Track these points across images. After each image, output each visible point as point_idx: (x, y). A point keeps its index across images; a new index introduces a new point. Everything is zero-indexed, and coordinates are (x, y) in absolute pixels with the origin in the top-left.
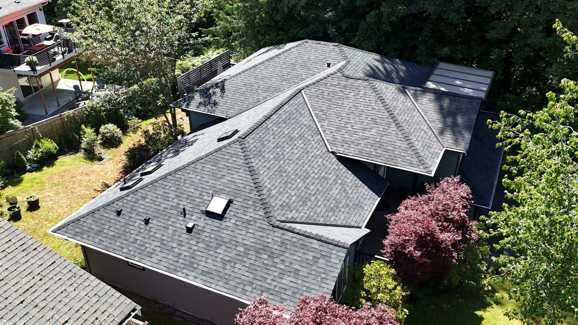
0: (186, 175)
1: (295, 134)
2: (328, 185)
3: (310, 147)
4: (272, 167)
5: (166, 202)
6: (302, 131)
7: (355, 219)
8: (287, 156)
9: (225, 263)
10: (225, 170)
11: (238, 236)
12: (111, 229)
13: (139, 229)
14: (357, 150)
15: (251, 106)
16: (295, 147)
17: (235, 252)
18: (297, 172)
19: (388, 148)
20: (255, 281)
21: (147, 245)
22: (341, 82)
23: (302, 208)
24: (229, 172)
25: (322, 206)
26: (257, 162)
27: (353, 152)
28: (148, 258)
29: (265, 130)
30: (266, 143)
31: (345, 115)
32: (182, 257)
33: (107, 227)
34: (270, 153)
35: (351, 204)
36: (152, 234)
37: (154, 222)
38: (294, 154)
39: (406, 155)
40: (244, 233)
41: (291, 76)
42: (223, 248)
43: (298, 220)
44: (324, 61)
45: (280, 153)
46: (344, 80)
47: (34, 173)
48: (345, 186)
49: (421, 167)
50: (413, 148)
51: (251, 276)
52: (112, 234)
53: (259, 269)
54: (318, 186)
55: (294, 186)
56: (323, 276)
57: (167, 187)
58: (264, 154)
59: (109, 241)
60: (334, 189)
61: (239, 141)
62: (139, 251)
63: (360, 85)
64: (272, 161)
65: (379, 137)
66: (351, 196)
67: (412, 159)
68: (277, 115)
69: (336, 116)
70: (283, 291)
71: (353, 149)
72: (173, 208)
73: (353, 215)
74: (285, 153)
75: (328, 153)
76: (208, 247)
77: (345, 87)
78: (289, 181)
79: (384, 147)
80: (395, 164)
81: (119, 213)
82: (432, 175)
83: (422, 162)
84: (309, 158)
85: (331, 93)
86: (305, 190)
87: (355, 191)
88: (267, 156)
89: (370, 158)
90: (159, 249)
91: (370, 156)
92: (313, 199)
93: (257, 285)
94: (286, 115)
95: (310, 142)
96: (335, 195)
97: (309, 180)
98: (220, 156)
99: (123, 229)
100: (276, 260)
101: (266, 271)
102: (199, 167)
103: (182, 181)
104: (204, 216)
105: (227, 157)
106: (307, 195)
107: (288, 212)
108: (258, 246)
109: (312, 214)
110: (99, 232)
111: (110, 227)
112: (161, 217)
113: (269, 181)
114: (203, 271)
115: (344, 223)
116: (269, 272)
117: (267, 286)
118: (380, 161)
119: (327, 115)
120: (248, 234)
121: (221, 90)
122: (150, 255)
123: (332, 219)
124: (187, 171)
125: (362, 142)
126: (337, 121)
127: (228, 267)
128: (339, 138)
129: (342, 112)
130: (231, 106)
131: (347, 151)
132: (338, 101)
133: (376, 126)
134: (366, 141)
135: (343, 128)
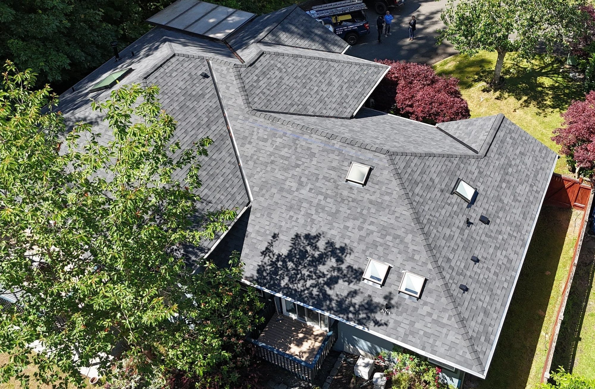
0: (424, 213)
5: (455, 238)
10: (425, 176)
11: (492, 184)
12: (482, 298)
13: (483, 269)
17: (506, 190)
19: (356, 78)
21: (500, 263)
22: (256, 73)
27: (355, 103)
28: (513, 263)
32: (511, 233)
33: (480, 303)
36: (489, 257)
37: (478, 253)
39: (366, 71)
40: (490, 179)
49: (381, 68)
52: (488, 298)
57: (438, 234)
59: (495, 301)
62: (506, 271)
63: (268, 61)
65: (343, 78)
67: (372, 70)
71: (351, 101)
72: (462, 232)
76: (502, 209)
81: (465, 289)
82: (390, 67)
85: (268, 87)
89: (365, 95)
90: (504, 252)
91: (362, 93)
93: (532, 182)
99: (483, 286)
100: (513, 163)
102: (417, 198)
103: (431, 218)
104: (473, 206)
105: (409, 170)
108: (502, 172)
110: (486, 313)
111: (480, 300)
112: (471, 245)
114: (523, 218)
116: (522, 170)
117: (532, 175)
120: (492, 176)
122: (510, 261)
124: (421, 211)
125: (345, 92)
126: (312, 99)
127: (519, 198)
128: (334, 106)
129: (300, 91)
130: (229, 196)
131: (352, 106)
132: (283, 87)
133: (328, 74)
134: (344, 88)
135: (322, 98)
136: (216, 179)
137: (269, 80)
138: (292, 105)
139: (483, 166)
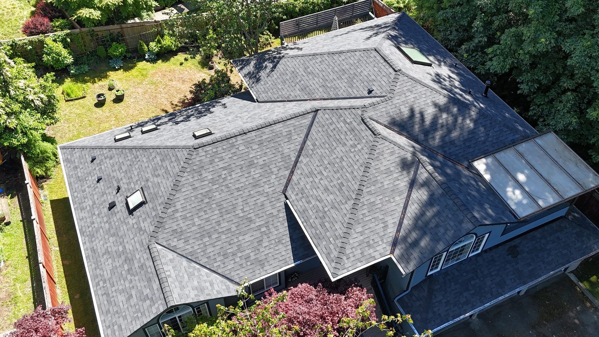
0: (143, 156)
1: (261, 160)
2: (248, 228)
3: (265, 180)
4: (199, 189)
5: (118, 172)
6: (273, 159)
7: (241, 275)
8: (226, 183)
9: (107, 252)
10: (163, 171)
11: (127, 236)
12: (82, 170)
13: (92, 183)
14: (303, 207)
15: (280, 99)
16: (247, 175)
17: (116, 248)
18: (222, 203)
19: (326, 224)
20: (108, 282)
21: (86, 200)
22: (354, 123)
23: (194, 241)
24: (164, 175)
25: (219, 247)
26: (189, 177)
27: (299, 207)
28: (79, 211)
29: (229, 146)
30: (217, 160)
31: (326, 162)
32: (93, 226)
34: (212, 173)
35: (253, 258)
36: (94, 192)
37: (101, 184)
38: (239, 182)
39: (333, 242)
40: (132, 237)
41: (332, 84)
42: (114, 238)
43: (178, 251)
44: (371, 84)
45: (223, 176)
46: (358, 121)
47: (149, 63)
48: (265, 237)
49: (333, 264)
50: (344, 240)
51: (110, 276)
52: (80, 175)
53: (116, 274)
54: (233, 226)
55: (207, 216)
56: (139, 315)
57: (127, 159)
58: (203, 172)
59: (74, 179)
60: (249, 235)
61: (190, 149)
62: (80, 201)
63: (365, 138)
64: (206, 182)
65: (330, 207)
66: (261, 250)
67: (333, 251)
68: (260, 133)
69: (319, 158)
70: (113, 304)
71: (301, 204)
72: (118, 180)
73: (244, 270)
74: (229, 178)
75: (280, 194)
76: (109, 231)
77: (352, 130)
78: (205, 209)
79: (324, 220)
80: (317, 245)
81: (93, 160)
82: (333, 280)
83: (338, 260)
84: (252, 192)
85: (337, 129)
86: (214, 225)
87: (272, 246)
88: (204, 175)
89: (305, 224)
90: (88, 209)
91: (307, 221)
92: (214, 236)
93: (106, 285)
94: (271, 135)
95: (270, 175)
96: (243, 241)
97: (230, 215)
98: (171, 155)
99: (86, 175)
100: (129, 277)
101: (118, 280)
102: (153, 155)
103: (137, 160)
104: (124, 202)
105: (173, 159)
106: (212, 230)
107: (176, 240)
108: (129, 255)
109: (199, 251)
110: (75, 168)
111: (82, 168)
112: (107, 182)
113: (183, 201)
114: (93, 247)
115: (226, 273)
116: (119, 283)
117: (110, 292)
118: (310, 232)
119: (314, 152)
120: (132, 240)
121: (273, 68)
122: (82, 209)
123: (215, 265)
124: (145, 154)
125: (313, 202)
126: (315, 165)
127: (105, 257)
128: (302, 184)
129: (327, 158)
130: (267, 90)
131: (296, 203)
132: (334, 143)
133: (338, 193)
134: (318, 203)
135: (313, 176)
136: (281, 84)
137: (344, 133)
138: (314, 145)
139: (143, 237)
